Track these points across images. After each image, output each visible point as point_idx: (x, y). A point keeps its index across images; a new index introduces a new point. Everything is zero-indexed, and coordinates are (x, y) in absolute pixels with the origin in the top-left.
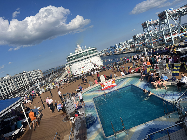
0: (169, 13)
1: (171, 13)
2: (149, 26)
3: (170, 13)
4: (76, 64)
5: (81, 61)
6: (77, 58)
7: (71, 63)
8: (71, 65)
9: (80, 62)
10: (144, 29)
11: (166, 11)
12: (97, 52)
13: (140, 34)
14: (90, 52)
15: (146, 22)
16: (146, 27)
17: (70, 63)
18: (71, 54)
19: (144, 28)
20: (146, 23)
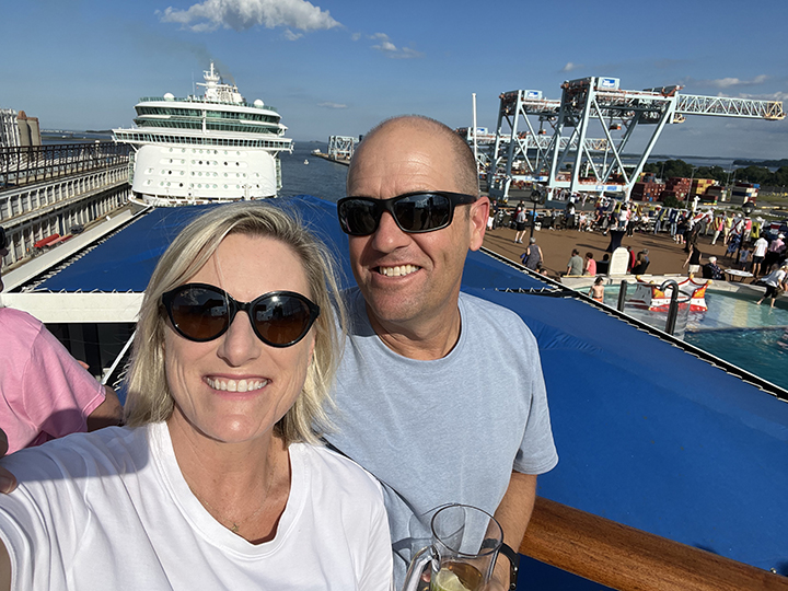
0: (600, 93)
1: (606, 94)
2: (521, 112)
3: (602, 94)
4: (163, 147)
5: (186, 145)
6: (174, 125)
7: (141, 135)
8: (139, 142)
9: (180, 145)
10: (504, 118)
11: (593, 79)
12: (275, 131)
13: (486, 129)
14: (242, 121)
15: (520, 92)
16: (509, 114)
17: (135, 135)
18: (169, 96)
19: (502, 113)
20: (515, 98)
